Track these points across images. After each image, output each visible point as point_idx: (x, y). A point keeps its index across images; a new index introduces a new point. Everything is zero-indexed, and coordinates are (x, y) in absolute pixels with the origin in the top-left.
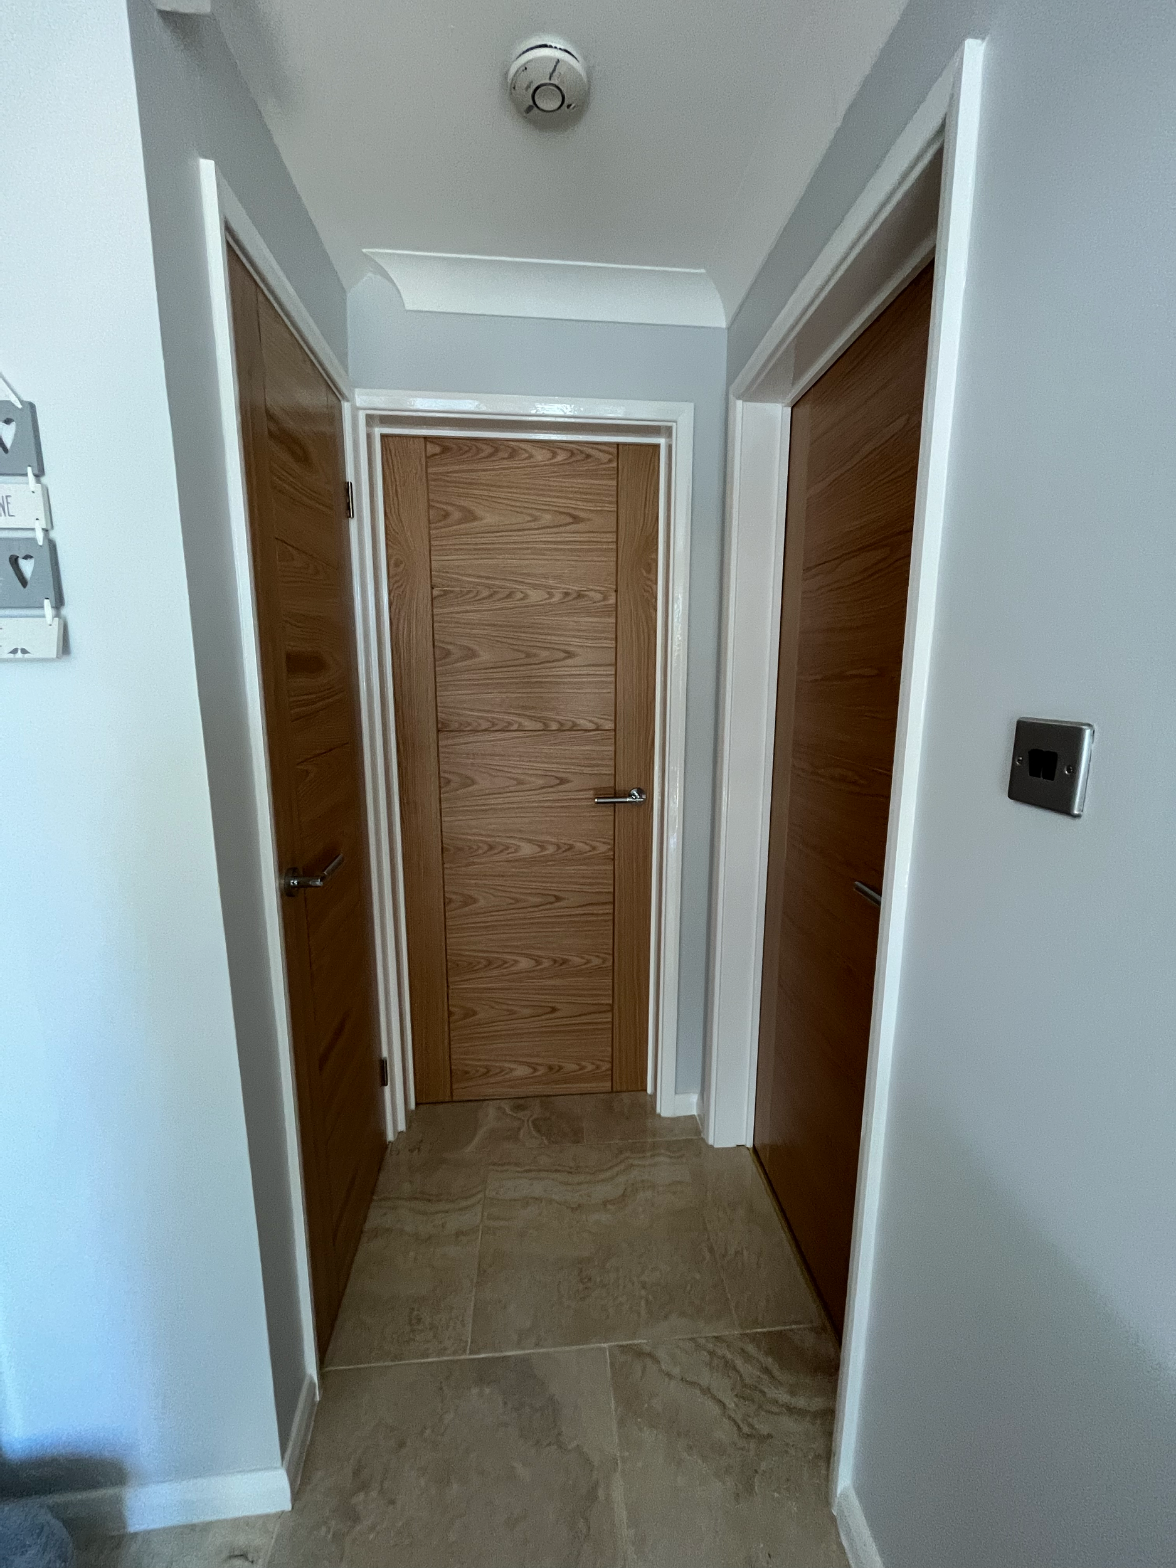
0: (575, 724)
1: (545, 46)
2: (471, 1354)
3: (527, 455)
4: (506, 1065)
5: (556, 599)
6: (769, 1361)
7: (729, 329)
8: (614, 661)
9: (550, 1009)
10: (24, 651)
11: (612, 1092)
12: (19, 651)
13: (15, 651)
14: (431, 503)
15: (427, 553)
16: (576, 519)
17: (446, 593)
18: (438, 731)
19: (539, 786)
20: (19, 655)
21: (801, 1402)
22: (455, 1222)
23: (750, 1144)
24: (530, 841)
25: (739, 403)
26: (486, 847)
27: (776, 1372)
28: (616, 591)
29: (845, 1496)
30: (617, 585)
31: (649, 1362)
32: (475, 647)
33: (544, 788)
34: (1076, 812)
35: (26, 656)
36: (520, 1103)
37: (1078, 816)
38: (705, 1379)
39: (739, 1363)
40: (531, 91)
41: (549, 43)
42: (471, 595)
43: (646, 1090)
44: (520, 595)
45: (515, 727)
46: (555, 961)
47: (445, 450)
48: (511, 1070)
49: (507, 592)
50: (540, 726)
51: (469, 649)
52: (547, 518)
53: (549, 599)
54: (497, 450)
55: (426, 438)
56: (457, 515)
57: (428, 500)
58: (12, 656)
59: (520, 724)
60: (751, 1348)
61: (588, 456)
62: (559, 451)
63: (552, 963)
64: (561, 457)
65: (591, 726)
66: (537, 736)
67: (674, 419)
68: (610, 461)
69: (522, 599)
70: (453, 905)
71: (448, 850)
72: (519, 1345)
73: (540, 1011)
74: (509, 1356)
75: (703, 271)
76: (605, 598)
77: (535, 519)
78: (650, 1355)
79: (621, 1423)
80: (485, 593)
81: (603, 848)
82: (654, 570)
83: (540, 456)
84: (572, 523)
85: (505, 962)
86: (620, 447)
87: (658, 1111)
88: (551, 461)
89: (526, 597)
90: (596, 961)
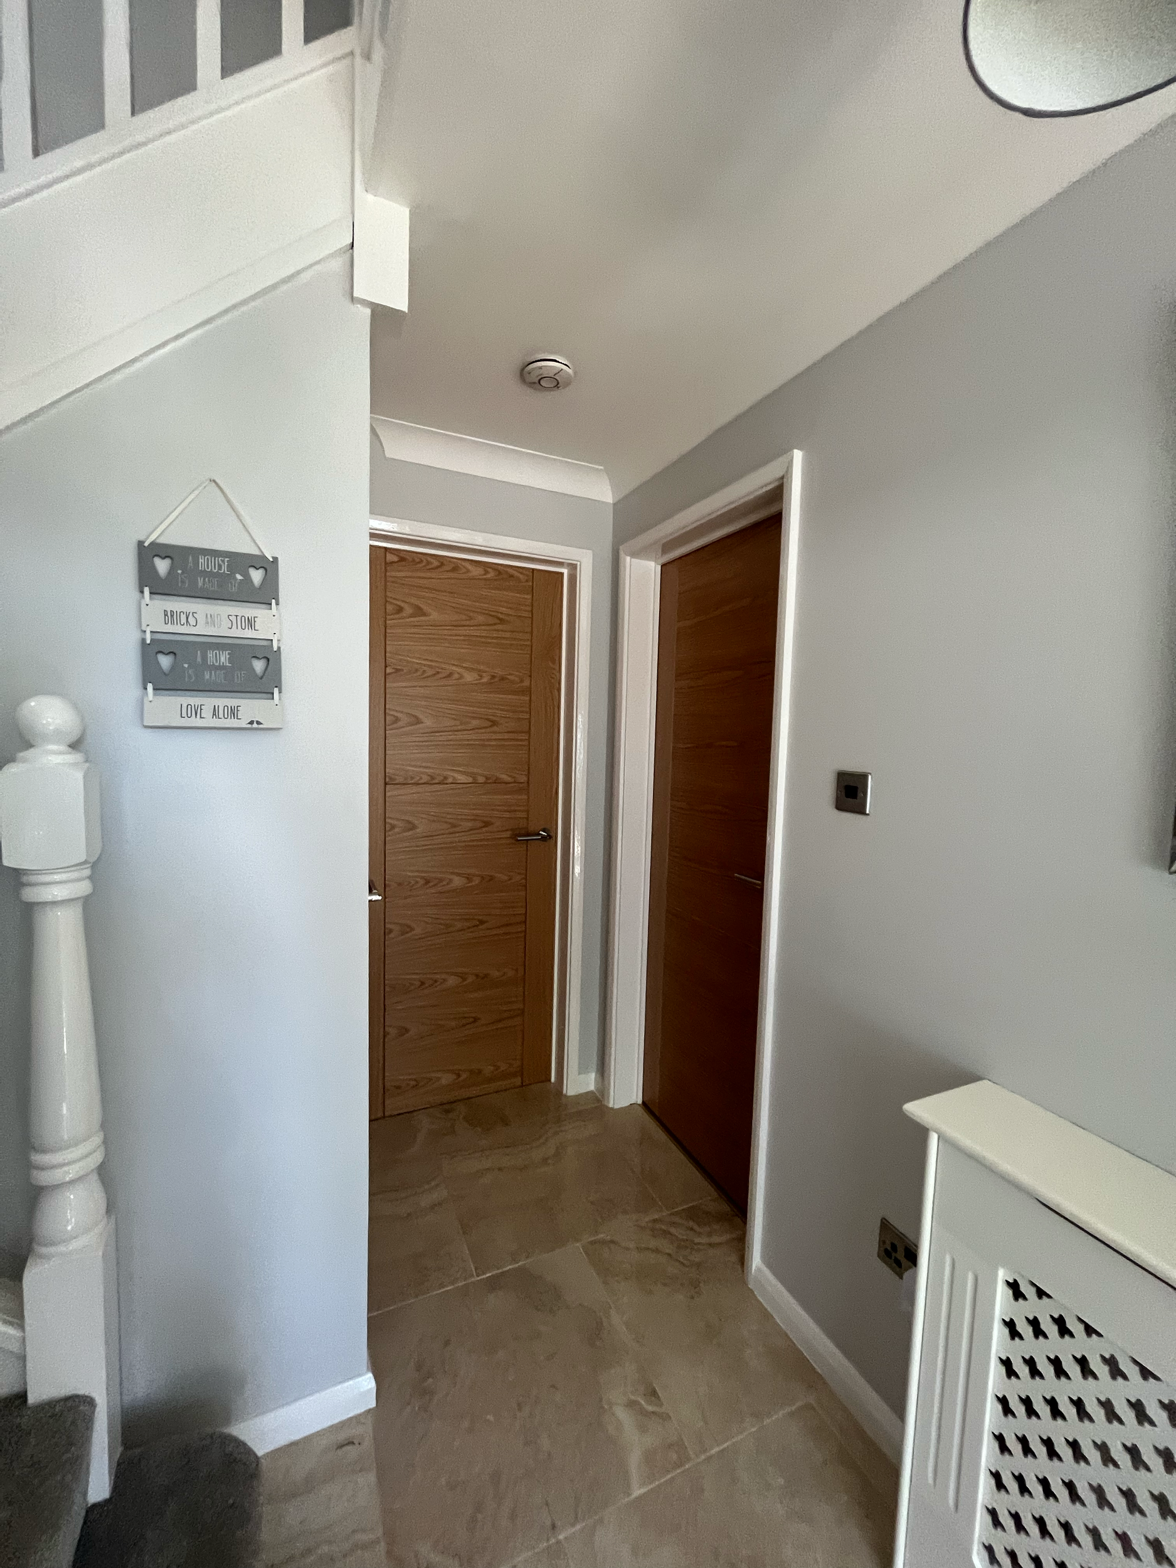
0: (497, 778)
1: (555, 361)
2: (478, 1276)
3: (465, 570)
4: (433, 1075)
5: (485, 680)
6: (691, 1224)
7: (614, 504)
8: (527, 728)
9: (473, 1020)
10: (258, 723)
11: (522, 1086)
12: (255, 722)
13: (251, 723)
14: (388, 600)
15: (383, 639)
16: (502, 621)
17: (397, 670)
18: (386, 784)
19: (468, 829)
20: (255, 725)
21: (716, 1239)
22: (425, 1201)
23: (640, 1101)
24: (458, 875)
25: (628, 558)
26: (422, 882)
27: (696, 1227)
28: (530, 676)
29: (759, 1270)
30: (531, 672)
31: (612, 1246)
32: (421, 716)
33: (471, 830)
34: (867, 812)
35: (261, 726)
36: (447, 1107)
37: (868, 815)
38: (653, 1243)
39: (673, 1230)
40: (540, 377)
41: (557, 360)
42: (419, 673)
43: (550, 1080)
44: (456, 676)
45: (450, 780)
46: (477, 976)
47: (402, 559)
48: (439, 1079)
49: (448, 672)
50: (471, 780)
51: (415, 716)
52: (481, 619)
53: (480, 680)
54: (442, 564)
55: (386, 549)
56: (408, 610)
57: (386, 596)
58: (250, 726)
59: (454, 778)
60: (677, 1219)
61: (512, 576)
62: (489, 570)
63: (474, 978)
64: (491, 574)
65: (509, 779)
66: (466, 788)
67: (578, 559)
68: (527, 581)
69: (458, 679)
70: (392, 935)
71: (389, 886)
72: (515, 1261)
73: (464, 1021)
74: (508, 1271)
75: (602, 467)
76: (522, 681)
77: (471, 618)
78: (612, 1242)
79: (605, 1283)
80: (430, 672)
81: (517, 878)
82: (557, 662)
83: (476, 572)
84: (499, 624)
85: (436, 981)
86: (535, 572)
87: (564, 1092)
88: (485, 577)
89: (461, 677)
90: (511, 973)
